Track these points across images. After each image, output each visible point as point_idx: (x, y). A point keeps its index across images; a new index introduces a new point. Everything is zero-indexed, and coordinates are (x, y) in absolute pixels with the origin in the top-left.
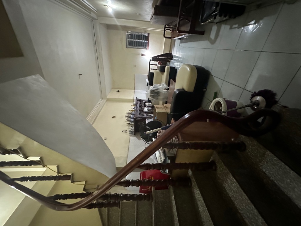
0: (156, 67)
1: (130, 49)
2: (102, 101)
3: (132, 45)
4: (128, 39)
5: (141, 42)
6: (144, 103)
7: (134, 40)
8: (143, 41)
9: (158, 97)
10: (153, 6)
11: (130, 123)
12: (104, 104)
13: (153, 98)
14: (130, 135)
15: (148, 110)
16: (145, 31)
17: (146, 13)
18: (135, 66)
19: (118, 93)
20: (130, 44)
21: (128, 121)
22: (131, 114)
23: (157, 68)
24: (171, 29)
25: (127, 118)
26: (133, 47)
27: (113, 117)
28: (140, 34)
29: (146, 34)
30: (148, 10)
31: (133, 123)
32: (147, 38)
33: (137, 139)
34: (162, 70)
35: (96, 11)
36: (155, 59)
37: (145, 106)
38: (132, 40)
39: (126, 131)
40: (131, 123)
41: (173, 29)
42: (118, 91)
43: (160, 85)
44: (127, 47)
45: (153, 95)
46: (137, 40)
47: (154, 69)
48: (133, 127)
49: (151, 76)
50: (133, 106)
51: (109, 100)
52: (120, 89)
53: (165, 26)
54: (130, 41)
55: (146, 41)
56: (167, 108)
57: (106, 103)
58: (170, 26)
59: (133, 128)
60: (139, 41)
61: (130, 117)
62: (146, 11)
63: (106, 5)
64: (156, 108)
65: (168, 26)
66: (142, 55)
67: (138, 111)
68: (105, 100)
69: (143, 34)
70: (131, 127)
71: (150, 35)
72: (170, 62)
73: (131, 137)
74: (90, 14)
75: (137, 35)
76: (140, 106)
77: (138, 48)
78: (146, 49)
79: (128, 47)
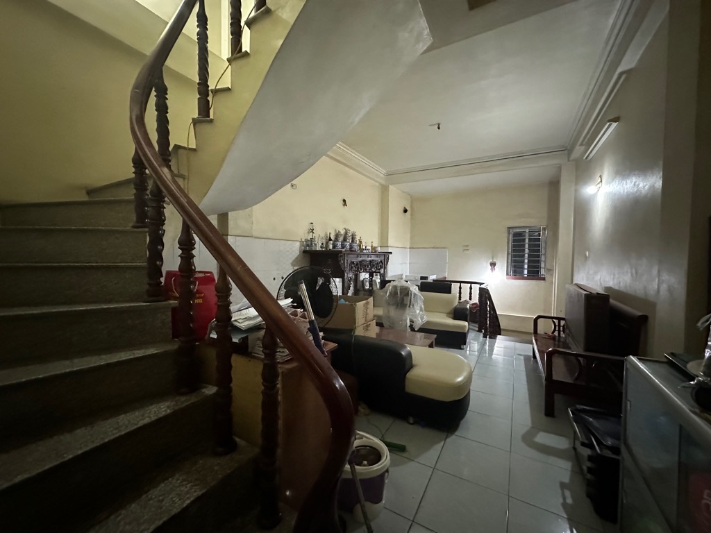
0: (465, 297)
1: (506, 235)
2: (383, 176)
3: (514, 241)
4: (527, 231)
5: (523, 262)
6: (379, 272)
7: (527, 246)
8: (526, 266)
9: (393, 305)
10: (608, 289)
11: (330, 239)
12: (373, 180)
13: (390, 293)
14: (303, 240)
15: (363, 281)
16: (550, 270)
17: (591, 272)
18: (466, 248)
19: (402, 210)
20: (516, 235)
21: (337, 236)
22: (353, 241)
23: (462, 300)
24: (556, 333)
25: (343, 232)
26: (510, 242)
27: (344, 201)
28: (543, 258)
29: (542, 272)
30: (598, 277)
31: (331, 247)
32: (534, 274)
33: (294, 258)
34: (458, 313)
35: (587, 158)
36: (484, 294)
37: (371, 275)
38: (527, 241)
39: (312, 231)
40: (332, 242)
41: (557, 338)
42: (405, 211)
43: (421, 310)
44: (509, 228)
45: (396, 293)
46: (527, 251)
47: (460, 293)
48: (321, 247)
49: (443, 286)
50: (372, 246)
51: (384, 190)
52: (412, 215)
53: (563, 319)
54: (524, 236)
55: (526, 272)
56: (367, 327)
57: (377, 184)
58: (564, 331)
59: (318, 248)
60: (526, 255)
61: (345, 240)
62: (596, 273)
63: (601, 181)
64: (365, 302)
65: (563, 327)
66: (493, 265)
67: (360, 259)
68: (383, 182)
69: (543, 265)
70: (322, 244)
71: (542, 282)
72: (480, 331)
73: (298, 244)
74: (579, 143)
75: (539, 251)
76: (370, 261)
77: (508, 254)
78: (507, 274)
79: (511, 231)
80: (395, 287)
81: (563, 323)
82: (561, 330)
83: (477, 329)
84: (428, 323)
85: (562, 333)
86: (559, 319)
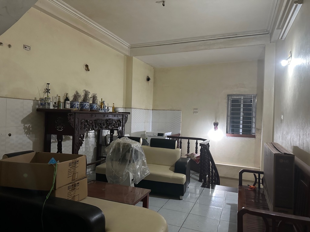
1: (226, 101)
2: (127, 48)
3: (232, 106)
4: (242, 98)
5: (239, 123)
6: (117, 130)
7: (242, 110)
8: (241, 126)
10: (296, 148)
11: (67, 99)
12: (118, 50)
14: (38, 99)
16: (259, 130)
17: (285, 133)
18: (195, 111)
19: (145, 79)
20: (234, 101)
21: (76, 96)
22: (94, 102)
23: (190, 153)
24: (257, 186)
25: (82, 94)
26: (229, 107)
27: (87, 66)
28: (254, 120)
29: (253, 131)
30: (289, 137)
31: (68, 106)
32: (248, 133)
33: (25, 116)
35: (282, 38)
37: (112, 132)
38: (242, 106)
39: (48, 91)
40: (69, 102)
41: (257, 189)
42: (148, 79)
44: (228, 95)
46: (242, 114)
47: (188, 147)
48: (54, 106)
49: (170, 143)
50: (113, 107)
51: (128, 61)
52: (155, 83)
53: (262, 173)
54: (241, 103)
55: (241, 131)
57: (123, 55)
58: (262, 183)
59: (52, 107)
60: (242, 118)
61: (85, 100)
62: (287, 133)
63: (291, 56)
65: (262, 179)
66: (216, 124)
67: (94, 118)
68: (127, 54)
69: (254, 126)
70: (55, 103)
71: (252, 140)
73: (32, 103)
74: (277, 27)
75: (251, 114)
76: (107, 120)
77: (228, 116)
78: (227, 132)
79: (230, 98)
80: (119, 144)
81: (262, 176)
82: (261, 182)
83: (198, 179)
84: (151, 175)
85: (261, 185)
86: (260, 173)
